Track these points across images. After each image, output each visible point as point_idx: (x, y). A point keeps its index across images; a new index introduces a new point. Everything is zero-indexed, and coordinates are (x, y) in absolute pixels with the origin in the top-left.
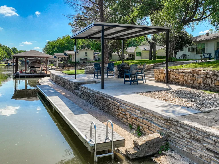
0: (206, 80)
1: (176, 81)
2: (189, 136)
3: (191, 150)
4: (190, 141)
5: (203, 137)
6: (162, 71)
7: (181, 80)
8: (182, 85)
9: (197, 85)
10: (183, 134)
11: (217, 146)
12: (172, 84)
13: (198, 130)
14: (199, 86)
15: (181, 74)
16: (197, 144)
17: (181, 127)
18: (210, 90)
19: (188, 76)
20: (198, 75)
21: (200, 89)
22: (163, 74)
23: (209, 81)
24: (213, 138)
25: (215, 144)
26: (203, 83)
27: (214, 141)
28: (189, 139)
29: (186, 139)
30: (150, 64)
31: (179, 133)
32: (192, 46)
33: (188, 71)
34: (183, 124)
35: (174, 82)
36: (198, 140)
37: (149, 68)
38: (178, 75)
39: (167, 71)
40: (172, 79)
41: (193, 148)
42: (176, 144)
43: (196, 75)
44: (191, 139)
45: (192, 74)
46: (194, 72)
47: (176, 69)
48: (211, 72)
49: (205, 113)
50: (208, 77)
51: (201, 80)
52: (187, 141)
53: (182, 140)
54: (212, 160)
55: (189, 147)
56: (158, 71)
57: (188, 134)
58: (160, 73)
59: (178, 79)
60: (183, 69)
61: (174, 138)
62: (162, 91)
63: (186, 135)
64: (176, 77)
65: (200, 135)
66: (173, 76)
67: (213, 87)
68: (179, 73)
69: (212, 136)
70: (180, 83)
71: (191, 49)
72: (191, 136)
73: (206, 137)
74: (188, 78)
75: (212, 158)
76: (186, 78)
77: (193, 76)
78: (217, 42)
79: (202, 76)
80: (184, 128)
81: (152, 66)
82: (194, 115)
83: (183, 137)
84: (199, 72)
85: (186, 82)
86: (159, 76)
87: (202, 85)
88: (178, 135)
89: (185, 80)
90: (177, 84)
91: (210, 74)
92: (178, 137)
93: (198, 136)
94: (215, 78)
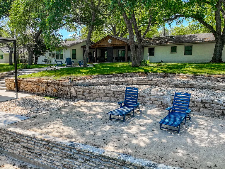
0: (47, 88)
1: (25, 89)
2: (12, 140)
3: (14, 150)
4: (13, 143)
5: (21, 138)
6: (13, 80)
7: (29, 88)
8: (30, 93)
9: (41, 92)
10: (8, 139)
11: (29, 143)
12: (22, 92)
13: (17, 134)
14: (43, 93)
15: (29, 83)
16: (17, 144)
17: (7, 134)
18: (50, 97)
19: (35, 84)
20: (42, 83)
21: (43, 96)
22: (14, 83)
23: (49, 89)
24: (26, 138)
25: (27, 142)
26: (45, 90)
27: (27, 140)
28: (13, 142)
29: (10, 142)
30: (5, 71)
31: (5, 139)
32: (52, 52)
33: (34, 80)
34: (8, 131)
35: (23, 91)
36: (18, 142)
37: (3, 76)
38: (26, 84)
39: (17, 80)
40: (22, 88)
41: (15, 148)
42: (3, 148)
43: (40, 84)
44: (14, 142)
45: (37, 83)
46: (38, 81)
47: (25, 78)
48: (50, 81)
49: (32, 118)
50: (48, 85)
51: (44, 88)
52: (11, 144)
53: (8, 144)
54: (26, 154)
55: (12, 148)
56: (9, 81)
57: (11, 138)
58: (11, 82)
59: (26, 88)
60: (31, 78)
61: (2, 144)
62: (7, 101)
63: (10, 139)
64: (25, 86)
65: (19, 138)
66: (22, 85)
67: (53, 93)
68: (27, 82)
69: (26, 136)
70: (28, 91)
71: (51, 54)
72: (13, 139)
73: (22, 138)
74: (34, 86)
75: (26, 152)
76: (33, 87)
77: (38, 85)
78: (72, 49)
79: (44, 85)
80: (9, 134)
81: (6, 73)
82: (22, 121)
83: (8, 141)
84: (42, 81)
85: (33, 90)
86: (10, 85)
87: (45, 92)
88: (5, 141)
89: (33, 89)
90: (26, 92)
91: (49, 83)
92: (4, 142)
93: (18, 138)
94: (53, 86)
